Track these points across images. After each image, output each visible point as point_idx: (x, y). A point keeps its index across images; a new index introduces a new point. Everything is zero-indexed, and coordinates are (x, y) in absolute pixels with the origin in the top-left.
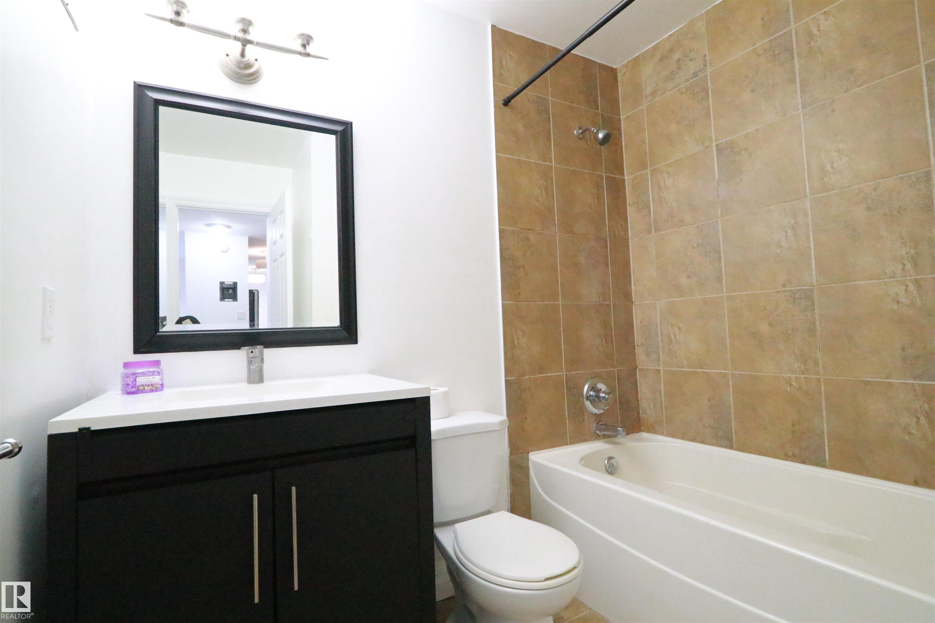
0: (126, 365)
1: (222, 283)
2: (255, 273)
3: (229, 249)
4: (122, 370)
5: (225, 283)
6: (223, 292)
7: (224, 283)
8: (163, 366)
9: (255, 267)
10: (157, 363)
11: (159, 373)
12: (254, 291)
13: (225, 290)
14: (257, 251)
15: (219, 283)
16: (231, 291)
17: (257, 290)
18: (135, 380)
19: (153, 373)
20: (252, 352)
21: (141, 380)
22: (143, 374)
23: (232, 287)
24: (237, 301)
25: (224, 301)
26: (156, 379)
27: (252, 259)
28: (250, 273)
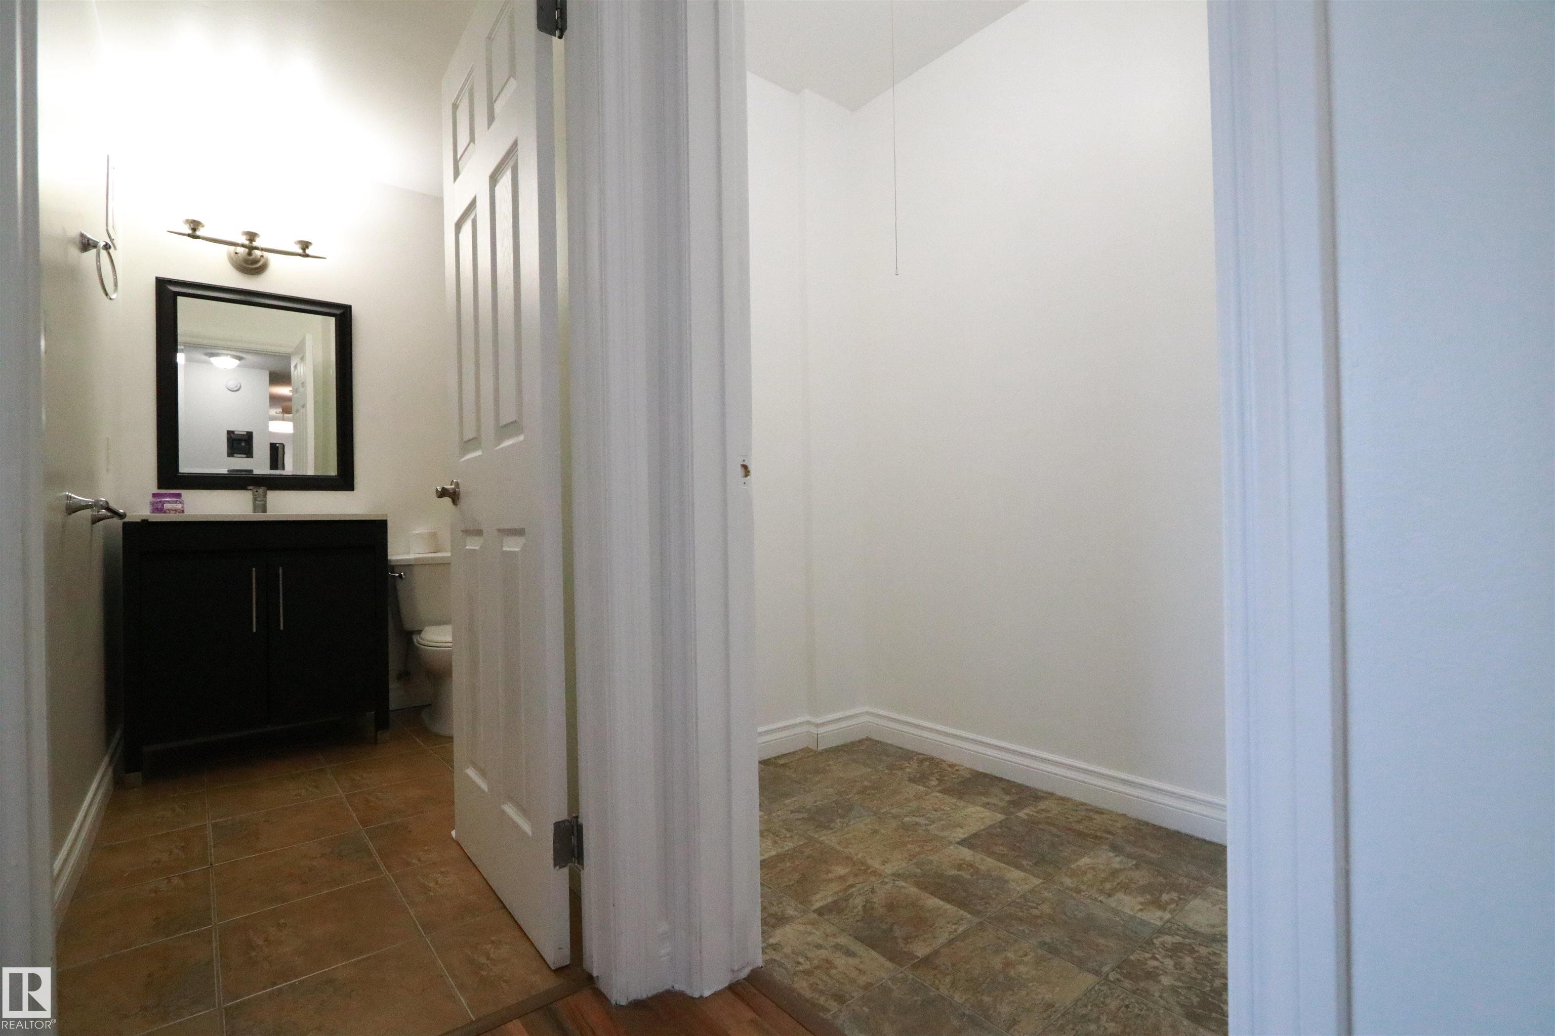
0: (154, 495)
1: (230, 433)
2: (283, 419)
3: (240, 387)
4: (150, 498)
5: (236, 433)
6: (233, 445)
7: (233, 432)
8: (183, 498)
9: (281, 410)
10: (179, 496)
11: (180, 503)
12: (277, 445)
13: (234, 443)
14: (284, 391)
15: (226, 432)
16: (243, 444)
17: (282, 444)
18: (163, 505)
19: (176, 502)
20: (257, 491)
21: (167, 506)
22: (169, 502)
23: (246, 437)
24: (252, 457)
25: (233, 456)
26: (179, 506)
27: (275, 400)
28: (273, 418)
